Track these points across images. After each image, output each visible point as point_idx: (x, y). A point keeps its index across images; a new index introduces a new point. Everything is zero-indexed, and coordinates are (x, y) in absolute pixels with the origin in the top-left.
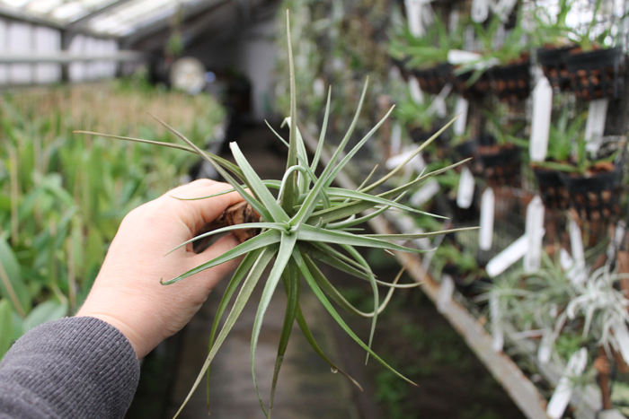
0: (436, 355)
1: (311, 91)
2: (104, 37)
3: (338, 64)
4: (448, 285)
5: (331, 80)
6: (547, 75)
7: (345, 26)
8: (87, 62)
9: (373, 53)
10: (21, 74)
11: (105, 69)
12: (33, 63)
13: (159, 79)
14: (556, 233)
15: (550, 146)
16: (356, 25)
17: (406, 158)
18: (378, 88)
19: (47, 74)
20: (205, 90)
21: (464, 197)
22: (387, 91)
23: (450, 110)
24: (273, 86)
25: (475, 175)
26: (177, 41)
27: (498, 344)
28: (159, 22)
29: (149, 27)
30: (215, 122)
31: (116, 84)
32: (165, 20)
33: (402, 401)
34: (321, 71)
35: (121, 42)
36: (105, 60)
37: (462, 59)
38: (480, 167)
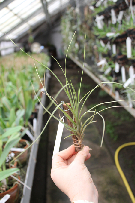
0: (122, 119)
1: (75, 47)
3: (81, 38)
4: (117, 93)
5: (80, 43)
7: (81, 27)
8: (6, 49)
9: (90, 34)
11: (11, 50)
13: (28, 50)
16: (84, 26)
17: (103, 62)
18: (93, 44)
20: (42, 51)
21: (117, 70)
22: (95, 44)
23: (112, 47)
24: (63, 47)
25: (119, 63)
26: (31, 38)
27: (131, 106)
28: (24, 33)
29: (22, 35)
30: (47, 61)
31: (15, 54)
32: (27, 32)
33: (114, 133)
34: (77, 40)
35: (15, 41)
36: (11, 48)
37: (110, 35)
38: (119, 61)
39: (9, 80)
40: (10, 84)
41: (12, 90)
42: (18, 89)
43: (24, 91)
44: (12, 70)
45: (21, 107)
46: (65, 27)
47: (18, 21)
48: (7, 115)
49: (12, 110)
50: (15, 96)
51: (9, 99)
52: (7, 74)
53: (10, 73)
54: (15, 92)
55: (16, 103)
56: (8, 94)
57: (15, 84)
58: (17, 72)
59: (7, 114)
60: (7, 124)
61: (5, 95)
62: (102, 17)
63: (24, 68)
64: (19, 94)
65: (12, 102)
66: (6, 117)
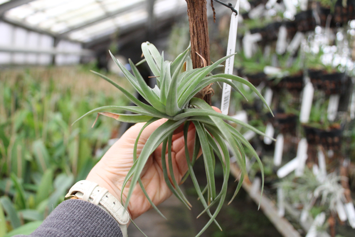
2: (75, 42)
4: (257, 182)
6: (312, 81)
8: (66, 54)
10: (32, 59)
11: (74, 59)
12: (38, 53)
13: (102, 65)
14: (312, 158)
15: (311, 115)
19: (45, 60)
21: (268, 138)
23: (263, 94)
25: (275, 128)
26: (115, 46)
27: (281, 213)
28: (105, 37)
31: (80, 68)
32: (109, 36)
35: (84, 45)
36: (74, 54)
37: (272, 71)
38: (277, 124)
39: (57, 109)
40: (58, 117)
41: (59, 129)
42: (71, 132)
43: (81, 138)
44: (67, 93)
45: (67, 169)
46: (176, 43)
47: (99, 13)
48: (36, 180)
49: (48, 173)
50: (61, 144)
51: (48, 147)
52: (56, 97)
53: (63, 98)
54: (63, 135)
55: (60, 158)
56: (49, 137)
57: (67, 119)
58: (76, 98)
59: (35, 177)
60: (30, 199)
61: (41, 137)
62: (257, 37)
63: (91, 94)
64: (70, 142)
65: (51, 154)
66: (32, 183)
